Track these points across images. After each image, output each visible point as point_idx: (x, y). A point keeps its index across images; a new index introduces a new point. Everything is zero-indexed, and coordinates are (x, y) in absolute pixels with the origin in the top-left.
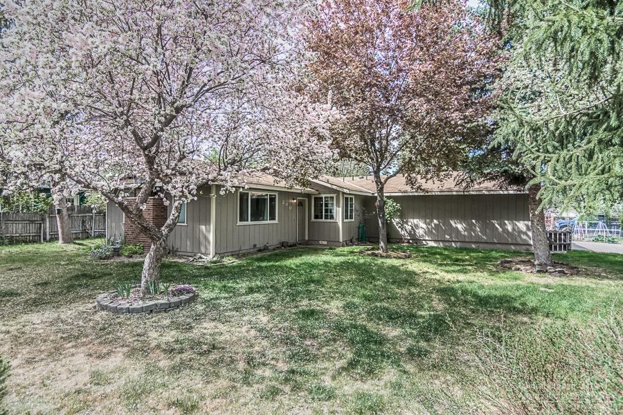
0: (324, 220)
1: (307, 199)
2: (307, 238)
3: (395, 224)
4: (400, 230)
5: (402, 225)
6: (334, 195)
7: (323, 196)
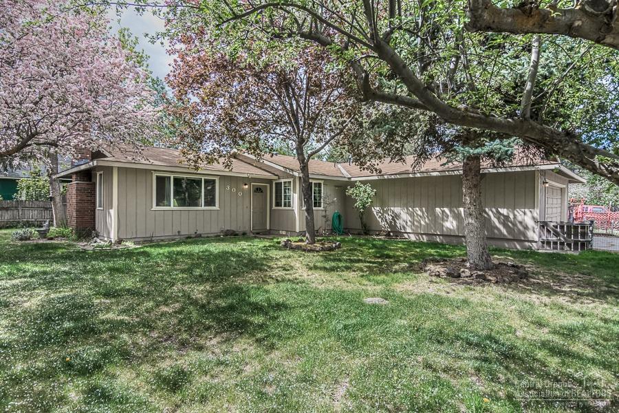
0: (283, 208)
1: (268, 185)
2: (268, 228)
3: (375, 213)
4: (380, 220)
5: (383, 215)
6: (291, 180)
7: (283, 181)
